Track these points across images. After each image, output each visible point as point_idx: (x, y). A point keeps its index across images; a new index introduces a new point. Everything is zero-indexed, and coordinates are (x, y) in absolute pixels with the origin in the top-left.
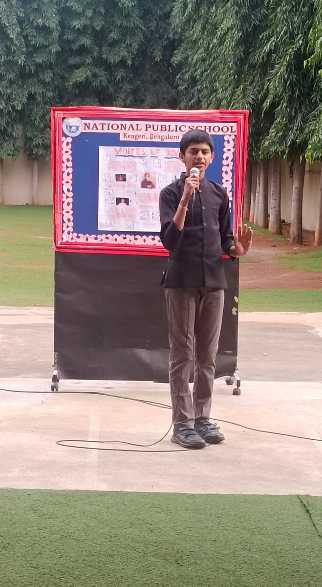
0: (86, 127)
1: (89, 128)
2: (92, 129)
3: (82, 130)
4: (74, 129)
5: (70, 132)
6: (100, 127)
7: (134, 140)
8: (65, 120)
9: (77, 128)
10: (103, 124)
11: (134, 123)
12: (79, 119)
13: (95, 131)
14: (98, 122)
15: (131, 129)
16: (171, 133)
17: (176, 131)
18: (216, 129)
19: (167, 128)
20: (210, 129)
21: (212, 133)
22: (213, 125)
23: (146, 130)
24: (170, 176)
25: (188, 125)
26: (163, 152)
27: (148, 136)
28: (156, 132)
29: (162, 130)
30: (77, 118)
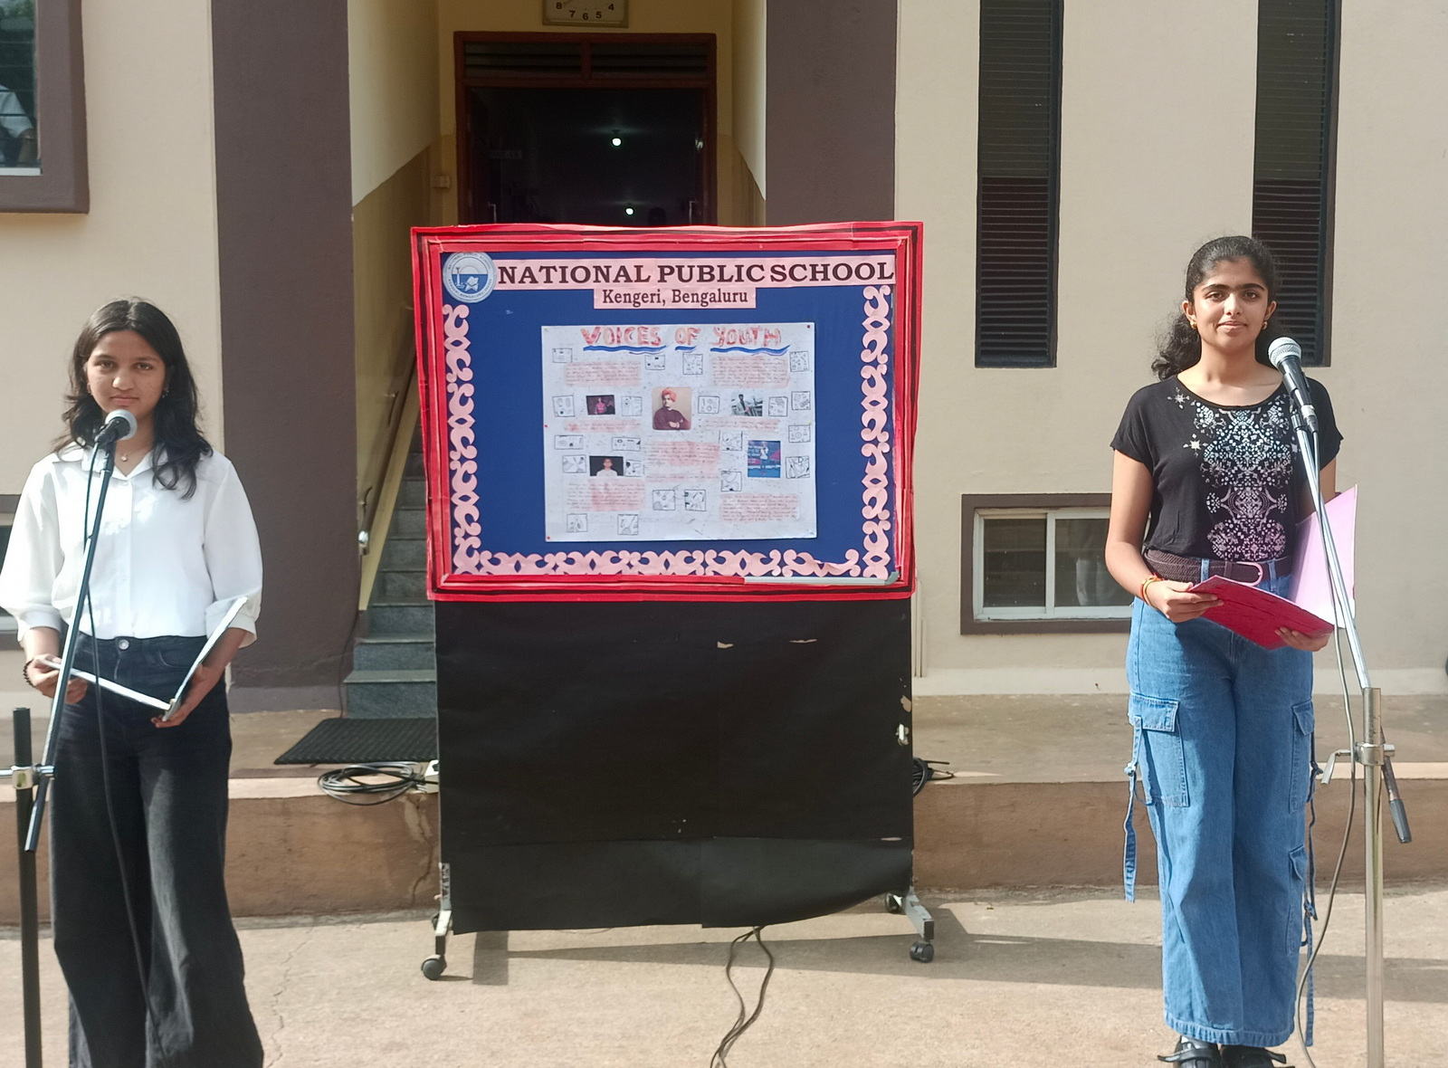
0: (506, 278)
1: (512, 281)
2: (522, 282)
3: (494, 284)
5: (463, 290)
6: (541, 276)
7: (630, 306)
9: (483, 279)
10: (548, 269)
11: (630, 264)
12: (486, 256)
13: (528, 285)
14: (535, 264)
15: (622, 279)
16: (725, 287)
17: (740, 279)
18: (842, 272)
19: (716, 273)
20: (825, 272)
21: (833, 282)
22: (833, 261)
23: (662, 280)
24: (728, 395)
25: (769, 262)
26: (708, 334)
27: (667, 295)
28: (686, 285)
29: (701, 279)
30: (479, 255)
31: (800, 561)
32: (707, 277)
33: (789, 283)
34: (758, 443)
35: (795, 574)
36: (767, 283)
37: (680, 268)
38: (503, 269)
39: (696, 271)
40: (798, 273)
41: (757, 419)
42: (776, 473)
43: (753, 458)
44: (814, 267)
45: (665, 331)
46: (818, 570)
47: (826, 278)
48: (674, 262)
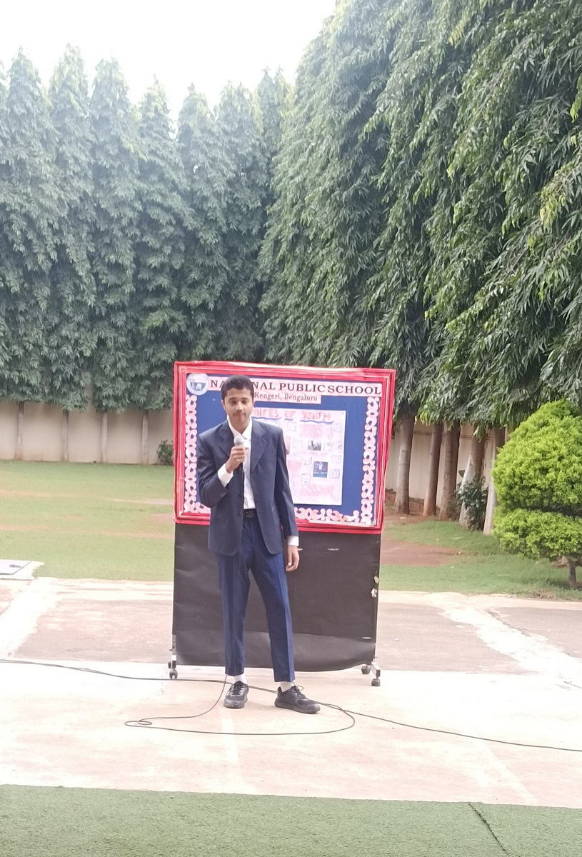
0: (213, 385)
1: (216, 386)
3: (208, 388)
4: (199, 386)
5: (195, 389)
7: (266, 400)
8: (190, 377)
9: (203, 385)
11: (267, 381)
12: (205, 375)
15: (264, 388)
16: (308, 394)
17: (314, 390)
18: (359, 390)
19: (304, 388)
20: (352, 390)
21: (354, 394)
22: (355, 385)
23: (281, 389)
24: (307, 441)
25: (328, 384)
26: (299, 413)
27: (282, 396)
28: (291, 392)
29: (298, 389)
30: (202, 375)
31: (333, 514)
32: (300, 389)
33: (335, 394)
34: (318, 462)
35: (331, 520)
36: (326, 393)
37: (289, 385)
38: (213, 381)
39: (296, 387)
40: (340, 389)
41: (317, 452)
42: (325, 476)
43: (316, 469)
44: (347, 387)
45: (281, 411)
46: (341, 519)
47: (352, 392)
48: (286, 382)
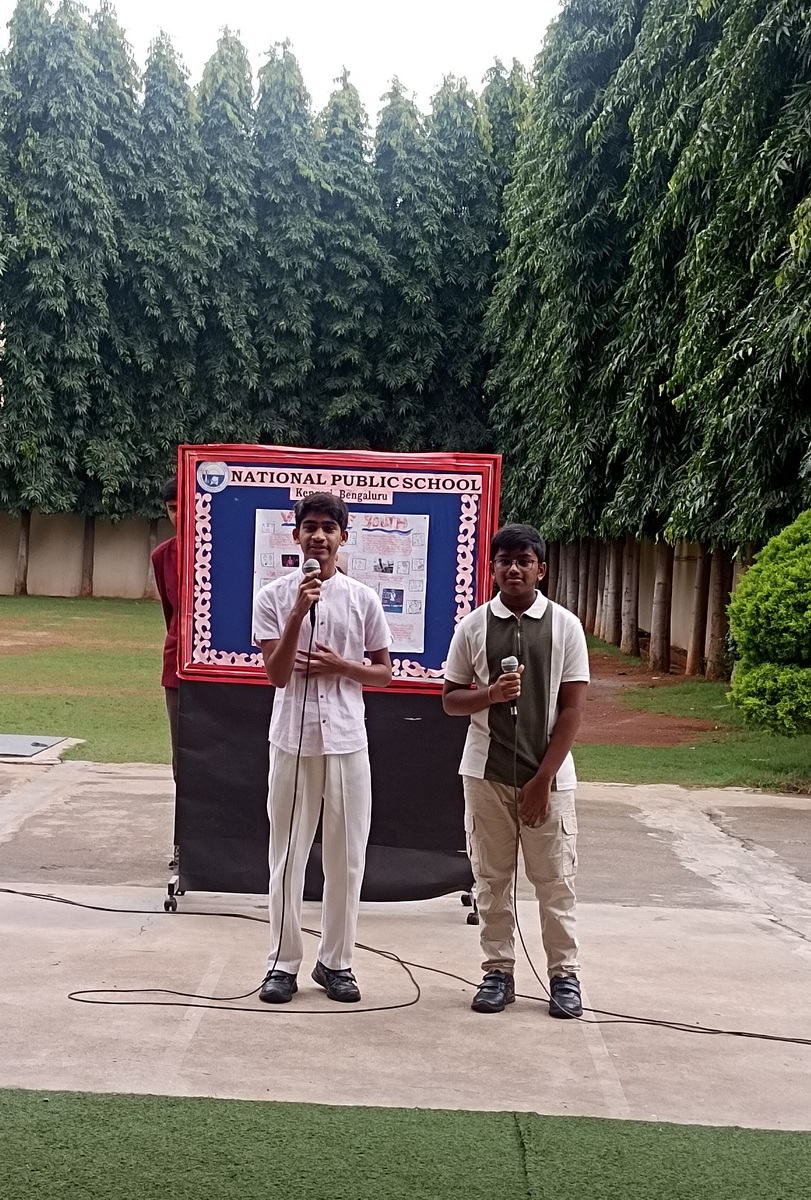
0: (236, 478)
1: (240, 480)
2: (246, 480)
3: (228, 481)
5: (209, 484)
6: (258, 478)
8: (202, 466)
9: (221, 478)
10: (262, 474)
11: (314, 472)
12: (224, 464)
13: (249, 483)
14: (254, 470)
15: (308, 482)
16: (374, 490)
17: (383, 486)
18: (449, 484)
19: (368, 481)
20: (438, 484)
21: (442, 490)
22: (443, 477)
23: (334, 484)
24: (372, 559)
25: (402, 476)
26: (362, 519)
28: (349, 488)
29: (359, 485)
30: (220, 463)
31: (412, 668)
32: (362, 483)
33: (414, 490)
34: (389, 590)
35: (409, 675)
36: (400, 489)
37: (345, 477)
39: (356, 479)
40: (420, 483)
41: (389, 575)
42: (400, 611)
43: (387, 600)
44: (430, 480)
46: (423, 674)
47: (438, 488)
48: (342, 473)
